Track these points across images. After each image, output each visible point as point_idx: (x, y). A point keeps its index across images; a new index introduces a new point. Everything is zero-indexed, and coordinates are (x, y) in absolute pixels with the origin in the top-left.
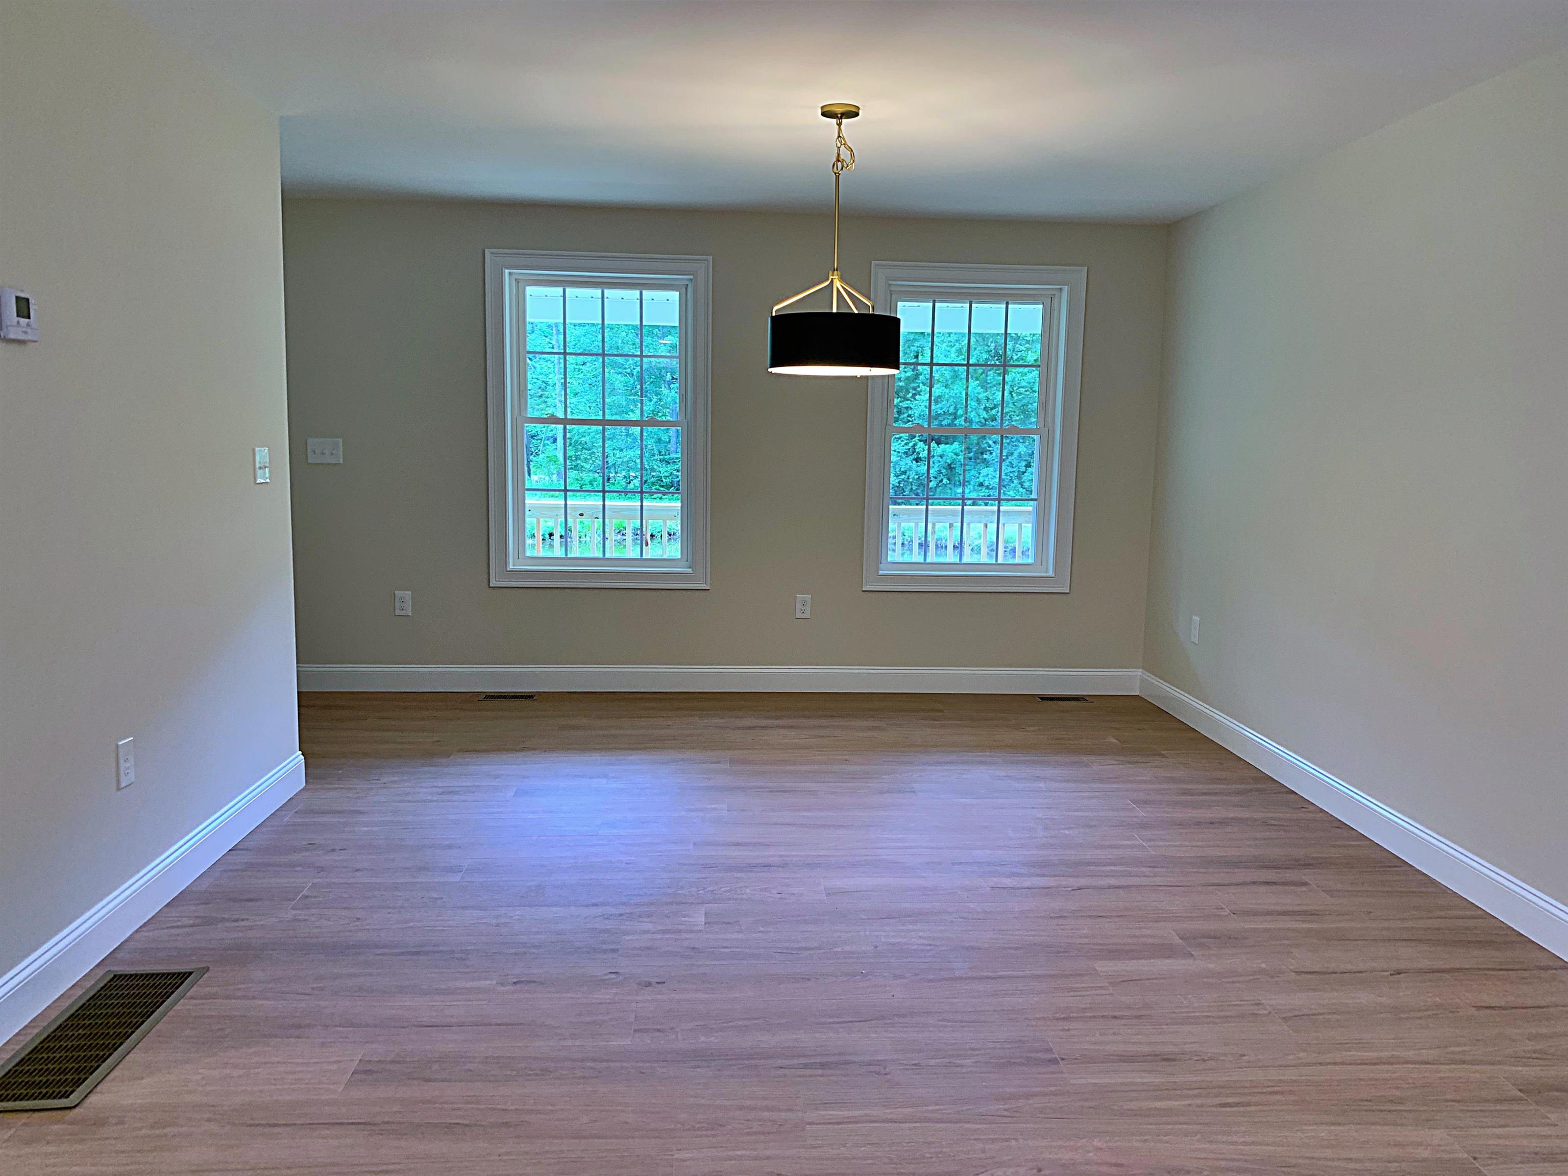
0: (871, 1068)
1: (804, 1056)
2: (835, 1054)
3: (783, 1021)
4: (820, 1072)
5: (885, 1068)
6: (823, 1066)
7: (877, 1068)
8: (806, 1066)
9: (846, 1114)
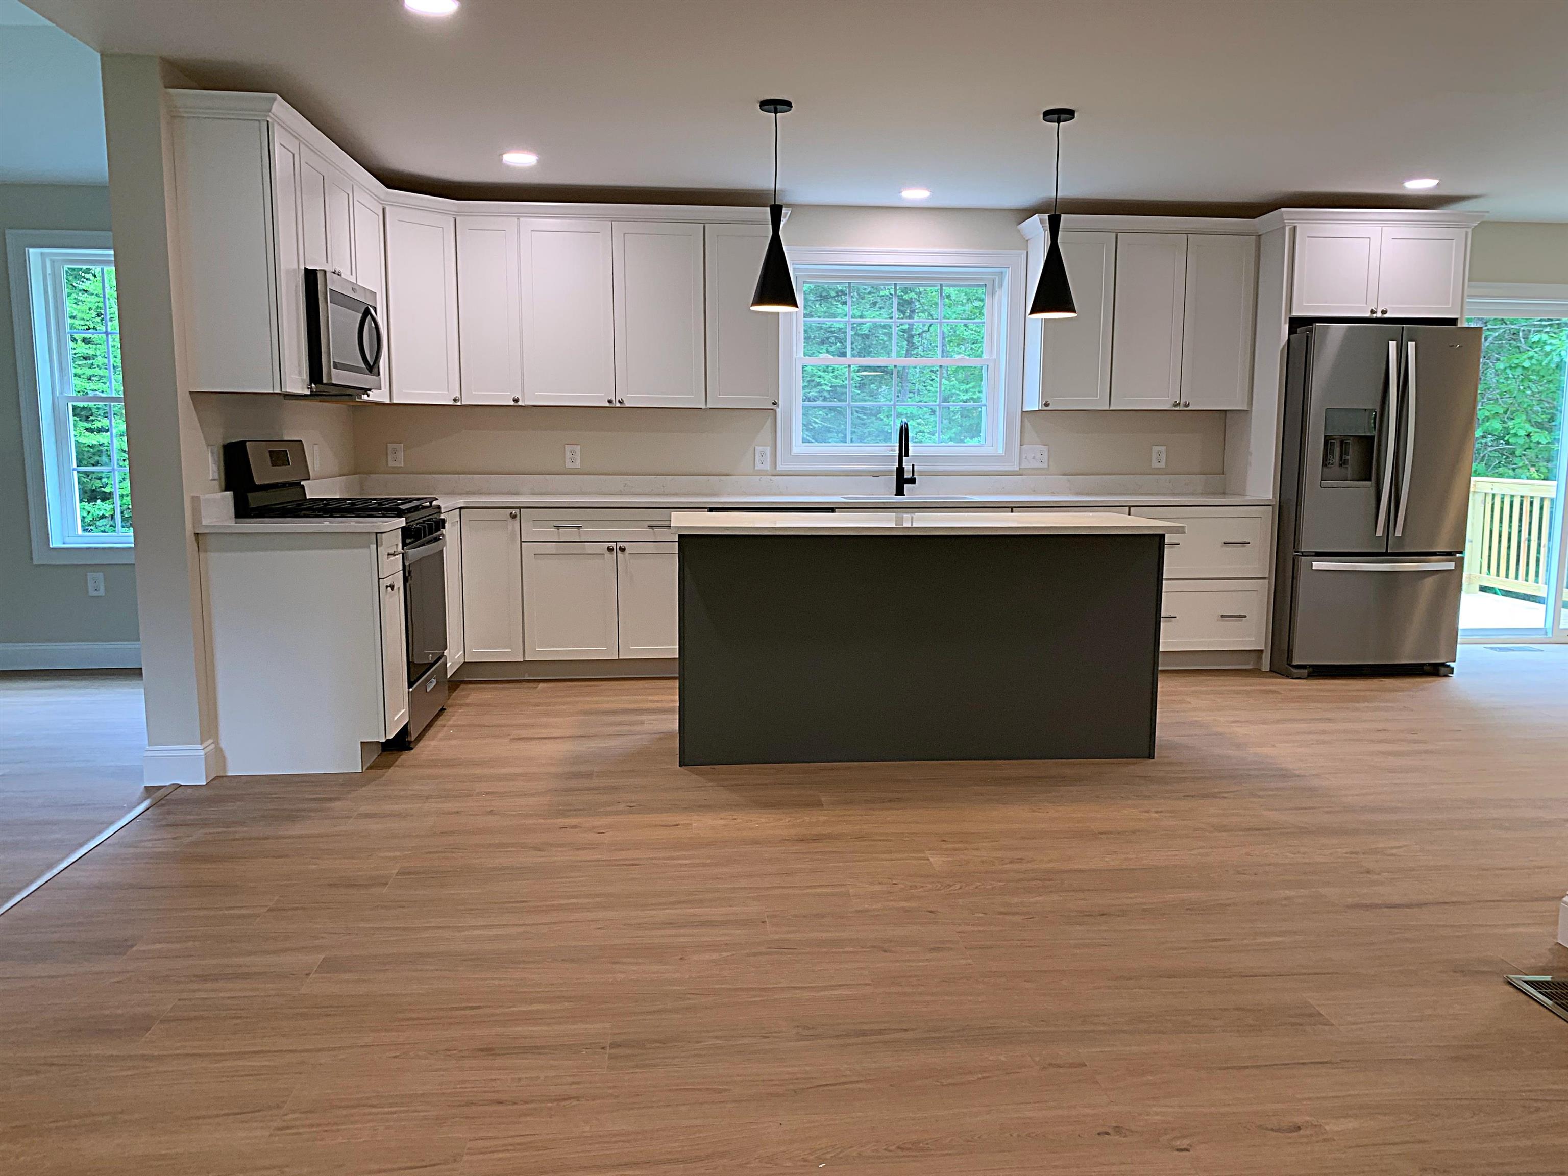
0: (812, 1032)
1: (885, 1042)
2: (853, 1045)
3: (918, 1082)
4: (865, 1027)
5: (798, 1033)
6: (864, 1033)
7: (806, 1032)
8: (880, 1032)
9: (836, 992)
